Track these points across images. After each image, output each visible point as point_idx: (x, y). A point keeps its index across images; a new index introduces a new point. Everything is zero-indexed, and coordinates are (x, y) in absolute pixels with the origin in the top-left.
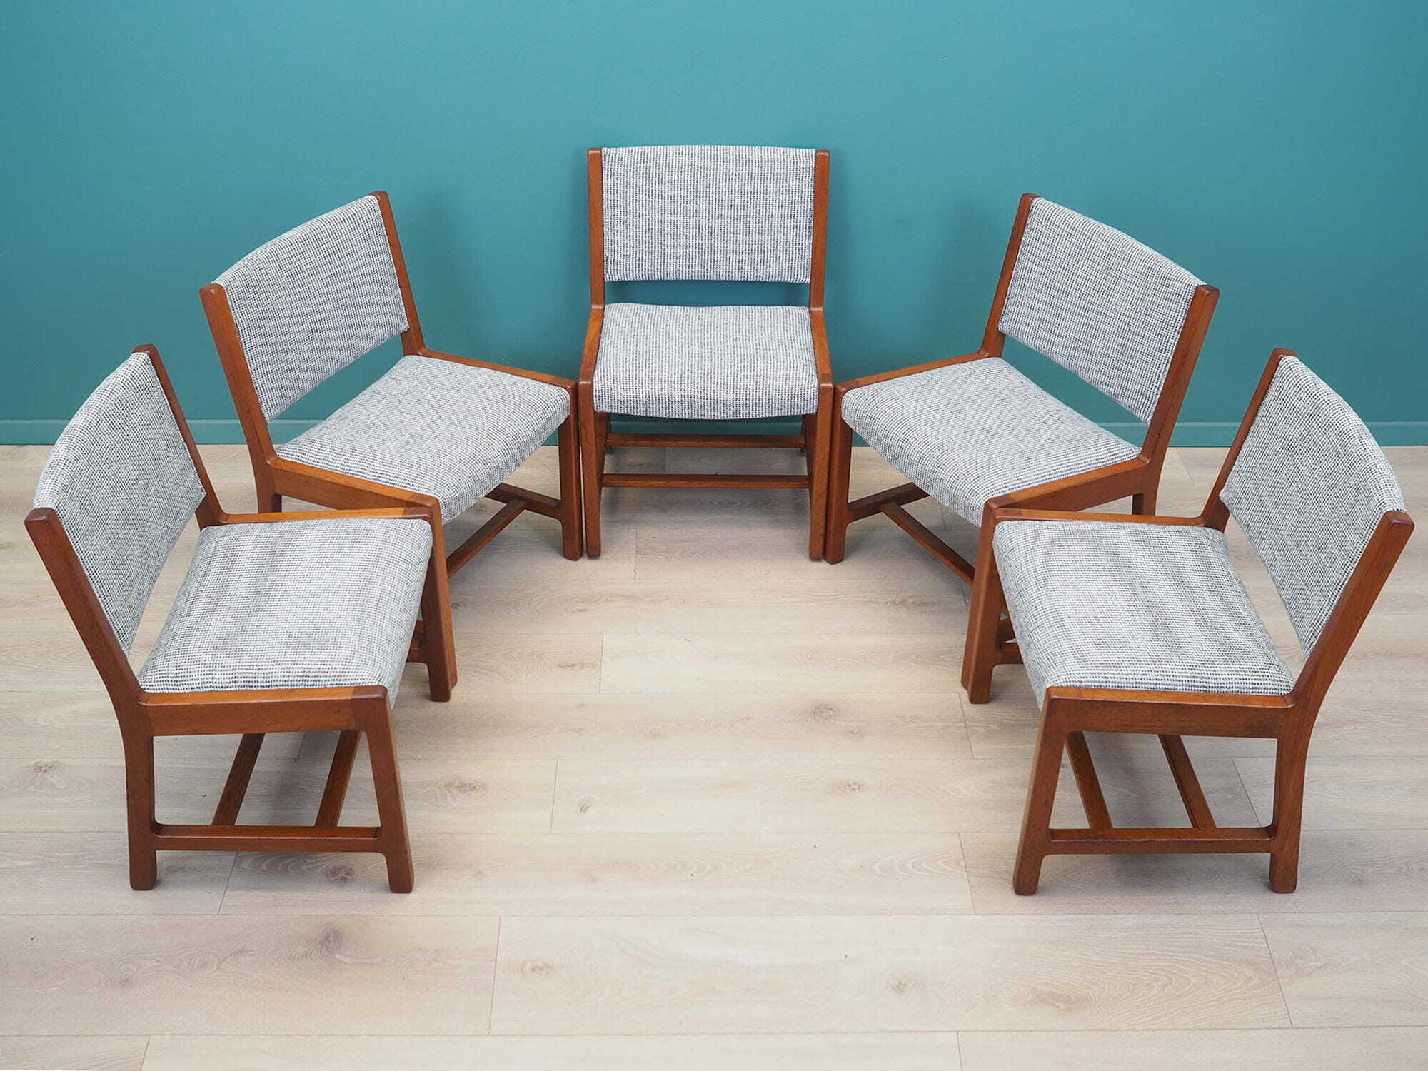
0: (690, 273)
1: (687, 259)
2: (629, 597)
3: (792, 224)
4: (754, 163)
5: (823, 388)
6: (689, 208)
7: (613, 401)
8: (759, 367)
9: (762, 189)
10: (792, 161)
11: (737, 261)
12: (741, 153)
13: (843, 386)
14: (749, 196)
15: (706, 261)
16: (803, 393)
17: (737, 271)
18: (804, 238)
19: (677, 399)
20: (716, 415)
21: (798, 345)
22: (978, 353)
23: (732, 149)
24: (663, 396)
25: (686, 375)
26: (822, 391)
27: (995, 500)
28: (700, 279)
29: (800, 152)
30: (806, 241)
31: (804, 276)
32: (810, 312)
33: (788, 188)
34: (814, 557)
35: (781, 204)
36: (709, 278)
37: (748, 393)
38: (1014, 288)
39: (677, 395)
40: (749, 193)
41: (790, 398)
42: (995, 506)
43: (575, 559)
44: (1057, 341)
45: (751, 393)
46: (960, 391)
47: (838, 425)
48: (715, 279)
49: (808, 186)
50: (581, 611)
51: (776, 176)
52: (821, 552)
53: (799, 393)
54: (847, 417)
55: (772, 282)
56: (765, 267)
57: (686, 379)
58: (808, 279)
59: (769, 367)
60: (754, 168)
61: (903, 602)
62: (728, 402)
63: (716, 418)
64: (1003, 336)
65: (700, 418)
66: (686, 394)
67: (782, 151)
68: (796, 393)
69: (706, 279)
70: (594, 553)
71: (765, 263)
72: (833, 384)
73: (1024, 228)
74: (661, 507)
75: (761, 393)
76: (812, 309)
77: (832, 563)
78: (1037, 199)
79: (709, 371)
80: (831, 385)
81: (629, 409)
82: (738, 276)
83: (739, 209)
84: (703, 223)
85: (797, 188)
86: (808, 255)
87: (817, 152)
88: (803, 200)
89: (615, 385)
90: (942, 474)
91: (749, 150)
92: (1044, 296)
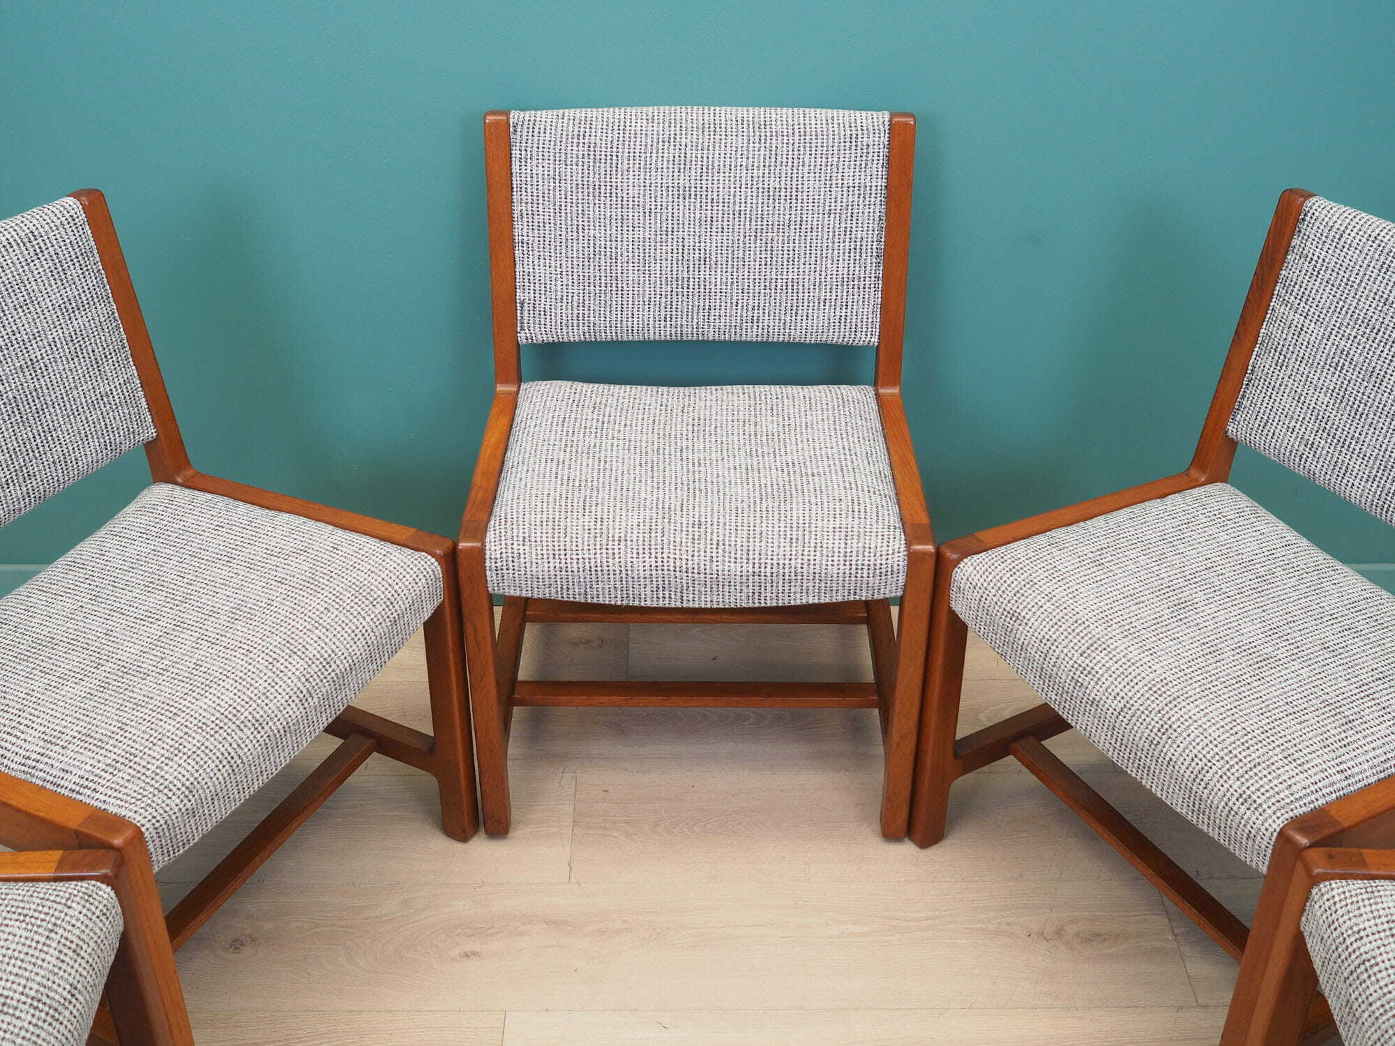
0: (668, 329)
1: (663, 305)
3: (847, 244)
4: (780, 138)
5: (916, 552)
6: (664, 217)
7: (523, 578)
8: (795, 512)
9: (794, 183)
10: (848, 133)
11: (750, 307)
12: (756, 120)
13: (954, 549)
14: (771, 194)
15: (696, 309)
16: (878, 562)
17: (749, 324)
18: (869, 268)
19: (642, 573)
20: (715, 600)
21: (862, 463)
22: (1186, 473)
23: (741, 112)
24: (617, 568)
25: (660, 527)
26: (914, 559)
27: (1300, 823)
28: (685, 338)
29: (864, 118)
30: (870, 270)
31: (867, 334)
32: (877, 395)
33: (840, 182)
34: (891, 834)
35: (827, 208)
36: (700, 338)
37: (775, 562)
38: (1261, 362)
39: (642, 565)
40: (772, 189)
41: (853, 571)
42: (1303, 841)
43: (463, 837)
44: (1356, 464)
45: (781, 562)
46: (1177, 560)
47: (943, 620)
48: (711, 338)
49: (876, 177)
51: (819, 160)
52: (904, 826)
53: (872, 563)
54: (960, 605)
55: (810, 344)
56: (799, 318)
57: (659, 535)
58: (875, 340)
59: (814, 512)
60: (780, 146)
61: (1059, 932)
62: (738, 578)
63: (715, 606)
64: (1233, 444)
65: (685, 605)
66: (659, 564)
67: (830, 115)
68: (866, 563)
69: (695, 338)
70: (499, 828)
71: (800, 312)
72: (934, 544)
73: (1287, 253)
75: (799, 561)
76: (882, 391)
77: (924, 844)
78: (1313, 200)
79: (703, 520)
80: (930, 548)
81: (553, 590)
82: (752, 334)
83: (754, 217)
84: (689, 242)
85: (857, 181)
86: (874, 298)
87: (892, 116)
88: (867, 203)
89: (527, 548)
90: (1171, 751)
91: (773, 114)
92: (1331, 380)
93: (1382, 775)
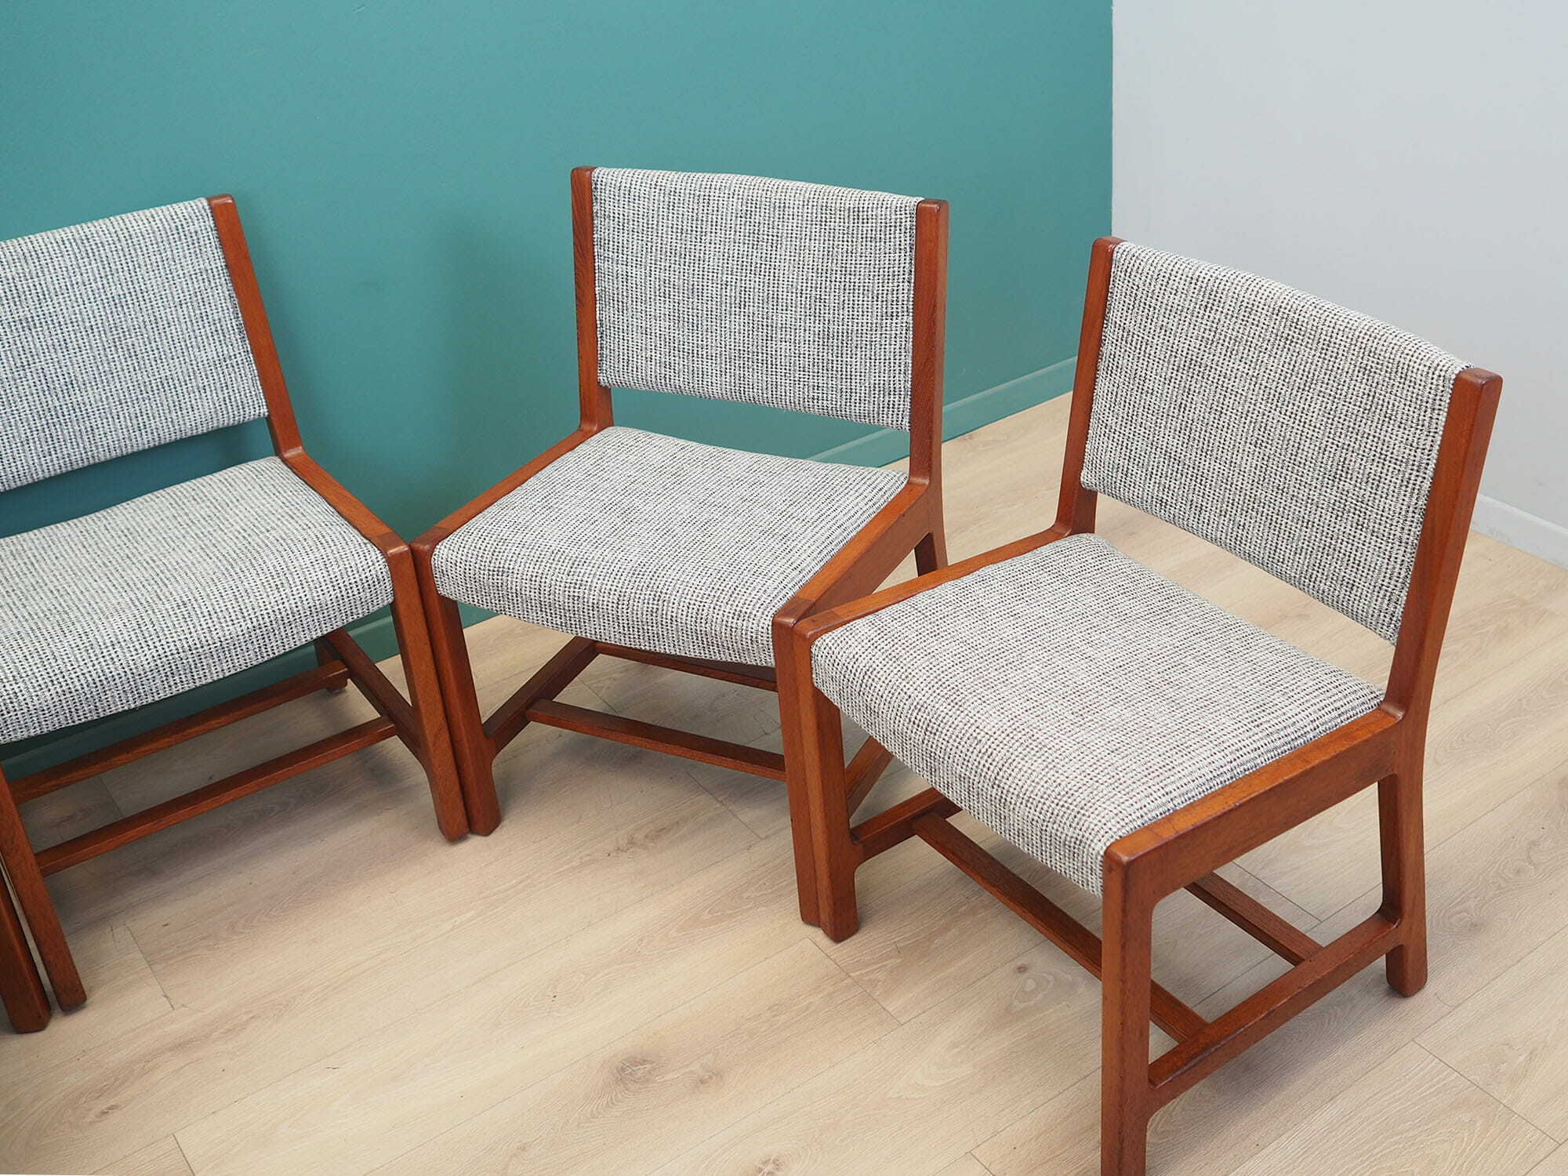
0: (56, 462)
1: (43, 440)
2: (181, 1045)
3: (208, 328)
4: (107, 247)
5: (394, 556)
6: (15, 353)
7: (27, 716)
8: (268, 563)
9: (137, 286)
10: (173, 225)
11: (133, 416)
12: (77, 237)
13: (424, 543)
14: (118, 302)
15: (78, 434)
16: (363, 576)
17: (137, 433)
18: (235, 345)
19: (147, 667)
20: (225, 668)
21: (308, 508)
22: (580, 429)
23: (59, 234)
24: (121, 671)
25: (147, 620)
26: (392, 562)
28: (75, 467)
29: (181, 208)
30: (238, 348)
31: (256, 407)
32: (285, 461)
33: (181, 272)
34: (454, 837)
35: (177, 300)
36: (92, 462)
37: (270, 611)
38: (605, 314)
39: (145, 659)
40: (116, 298)
41: (344, 593)
42: (791, 621)
43: (39, 1025)
44: (708, 366)
45: (276, 608)
46: (607, 485)
47: (436, 608)
48: (103, 459)
49: (214, 259)
50: (104, 1113)
51: (153, 258)
52: (464, 821)
53: (358, 579)
54: (447, 588)
55: (204, 434)
56: (184, 412)
57: (150, 626)
58: (264, 410)
59: (286, 556)
60: (109, 254)
61: (632, 842)
62: (241, 637)
63: (227, 674)
64: (606, 391)
65: (198, 684)
66: (161, 652)
67: (148, 215)
68: (353, 581)
69: (86, 464)
70: (72, 998)
71: (183, 405)
72: (405, 542)
73: (593, 220)
74: (149, 870)
75: (292, 602)
76: (287, 455)
77: (487, 831)
78: (597, 171)
79: (185, 599)
80: (404, 548)
81: (62, 717)
82: (144, 442)
83: (107, 328)
84: (50, 370)
85: (197, 268)
86: (250, 371)
87: (209, 200)
88: (213, 285)
89: (22, 685)
90: (670, 610)
91: (89, 228)
92: (665, 308)
93: (822, 563)
